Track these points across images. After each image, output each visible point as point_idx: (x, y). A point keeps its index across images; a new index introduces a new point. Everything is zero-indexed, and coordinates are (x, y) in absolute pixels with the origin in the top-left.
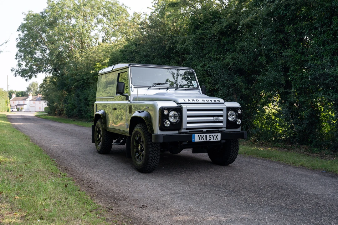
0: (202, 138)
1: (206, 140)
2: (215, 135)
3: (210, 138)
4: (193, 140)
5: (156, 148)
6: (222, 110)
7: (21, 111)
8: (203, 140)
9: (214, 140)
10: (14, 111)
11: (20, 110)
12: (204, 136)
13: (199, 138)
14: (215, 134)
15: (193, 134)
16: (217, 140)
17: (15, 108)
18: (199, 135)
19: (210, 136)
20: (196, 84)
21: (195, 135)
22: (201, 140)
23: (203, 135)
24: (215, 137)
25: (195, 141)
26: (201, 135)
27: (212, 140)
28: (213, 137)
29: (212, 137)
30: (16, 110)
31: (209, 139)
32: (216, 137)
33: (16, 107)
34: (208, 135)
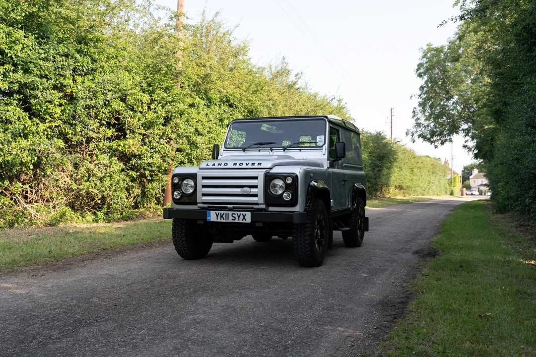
0: (222, 216)
1: (227, 221)
2: (241, 215)
3: (234, 218)
4: (208, 218)
5: (179, 227)
6: (256, 178)
7: (485, 195)
8: (222, 220)
9: (241, 221)
10: (474, 195)
11: (483, 194)
12: (225, 215)
13: (217, 216)
14: (241, 213)
15: (208, 211)
16: (244, 221)
17: (477, 190)
18: (217, 212)
19: (233, 215)
20: (323, 141)
21: (211, 211)
22: (219, 220)
23: (222, 212)
24: (241, 217)
25: (211, 220)
26: (220, 212)
27: (237, 221)
28: (239, 217)
29: (236, 216)
30: (478, 193)
31: (232, 219)
32: (243, 217)
33: (479, 188)
34: (230, 213)
